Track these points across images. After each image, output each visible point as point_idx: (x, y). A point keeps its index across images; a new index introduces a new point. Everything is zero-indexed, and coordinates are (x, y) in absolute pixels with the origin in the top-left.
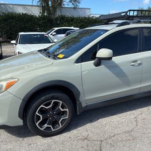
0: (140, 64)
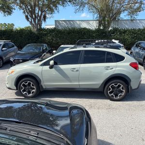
0: (77, 71)
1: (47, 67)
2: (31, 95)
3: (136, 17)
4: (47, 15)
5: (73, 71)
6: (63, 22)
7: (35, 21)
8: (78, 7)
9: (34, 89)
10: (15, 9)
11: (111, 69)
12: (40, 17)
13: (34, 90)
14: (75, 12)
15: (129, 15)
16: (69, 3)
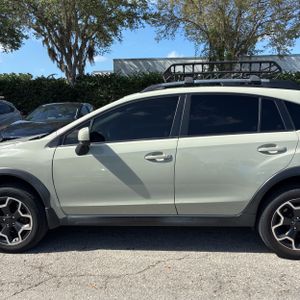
0: (168, 159)
1: (70, 151)
2: (18, 241)
3: (289, 48)
4: (96, 48)
5: (153, 160)
6: (131, 63)
7: (69, 61)
8: (164, 28)
9: (27, 221)
10: (27, 37)
11: (280, 152)
12: (81, 51)
13: (26, 227)
14: (158, 39)
15: (274, 45)
16: (143, 21)
